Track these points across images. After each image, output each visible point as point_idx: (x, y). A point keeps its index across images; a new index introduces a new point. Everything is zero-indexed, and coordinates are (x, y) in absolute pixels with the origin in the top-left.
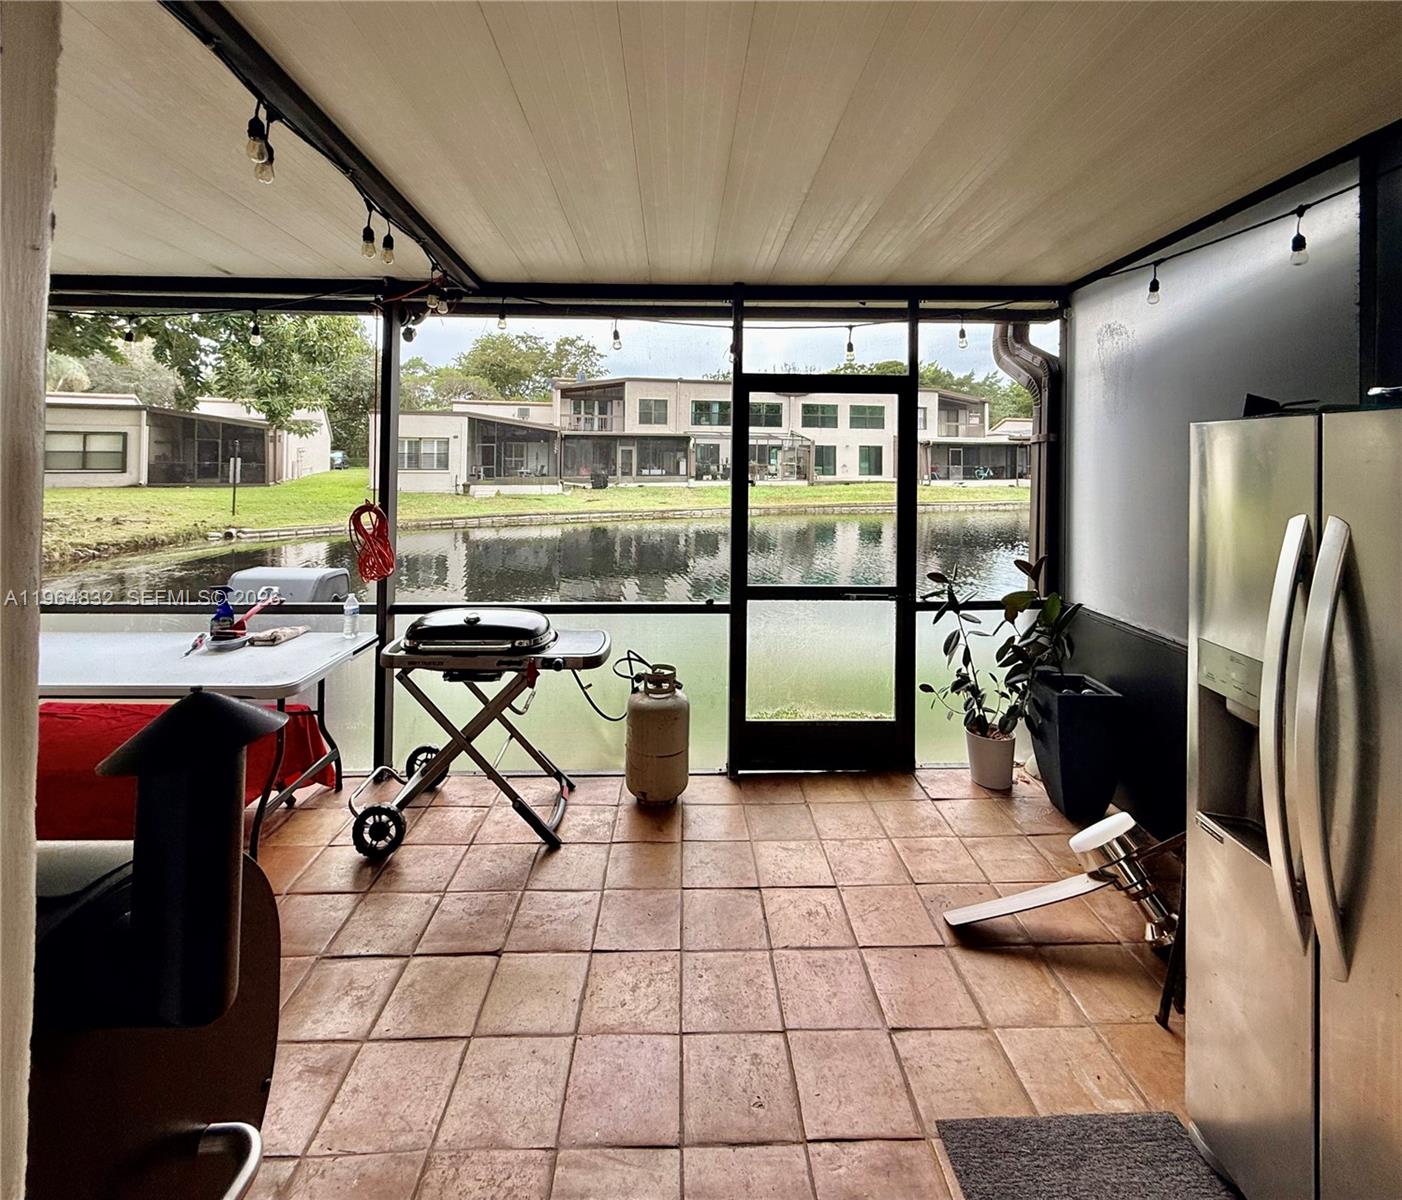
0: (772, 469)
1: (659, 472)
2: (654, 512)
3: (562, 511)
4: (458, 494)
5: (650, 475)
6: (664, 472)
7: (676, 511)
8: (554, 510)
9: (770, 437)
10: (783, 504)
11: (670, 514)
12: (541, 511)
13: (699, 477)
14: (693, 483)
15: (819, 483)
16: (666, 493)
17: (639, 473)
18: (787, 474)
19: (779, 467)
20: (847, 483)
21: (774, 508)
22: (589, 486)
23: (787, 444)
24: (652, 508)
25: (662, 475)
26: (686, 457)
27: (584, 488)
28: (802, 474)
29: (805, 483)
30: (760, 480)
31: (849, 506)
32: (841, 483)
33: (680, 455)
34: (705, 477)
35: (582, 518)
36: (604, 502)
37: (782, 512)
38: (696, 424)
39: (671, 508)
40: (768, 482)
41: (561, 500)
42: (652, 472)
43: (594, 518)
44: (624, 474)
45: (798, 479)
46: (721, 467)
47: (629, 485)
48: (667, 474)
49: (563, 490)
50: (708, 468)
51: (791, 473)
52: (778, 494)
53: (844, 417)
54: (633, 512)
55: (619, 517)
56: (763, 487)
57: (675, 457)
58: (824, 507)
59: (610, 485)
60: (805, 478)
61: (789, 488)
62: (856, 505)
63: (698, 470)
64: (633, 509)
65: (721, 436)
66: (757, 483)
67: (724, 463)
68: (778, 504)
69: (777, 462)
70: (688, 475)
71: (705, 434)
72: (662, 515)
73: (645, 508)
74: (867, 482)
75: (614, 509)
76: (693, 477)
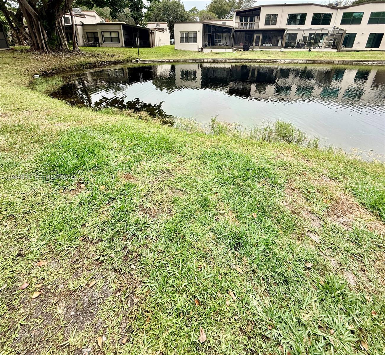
0: (320, 44)
1: (270, 45)
2: (265, 60)
3: (231, 58)
4: (199, 51)
5: (266, 46)
7: (274, 60)
8: (228, 58)
9: (323, 29)
10: (323, 59)
11: (271, 61)
12: (224, 58)
13: (286, 47)
14: (283, 49)
15: (343, 51)
16: (271, 53)
17: (262, 45)
18: (327, 46)
19: (324, 44)
20: (358, 51)
21: (318, 61)
22: (242, 50)
23: (331, 32)
24: (264, 58)
25: (271, 46)
26: (282, 39)
27: (241, 50)
28: (335, 46)
29: (336, 50)
30: (314, 49)
31: (357, 61)
32: (355, 51)
33: (279, 38)
34: (288, 47)
35: (237, 61)
36: (247, 56)
37: (321, 62)
38: (288, 25)
39: (272, 59)
40: (317, 50)
41: (232, 54)
42: (267, 45)
43: (242, 61)
44: (256, 45)
45: (332, 49)
46: (296, 43)
47: (257, 50)
48: (273, 46)
49: (233, 51)
50: (291, 43)
51: (329, 46)
52: (321, 55)
53: (366, 18)
54: (257, 60)
55: (251, 61)
56: (314, 52)
57: (277, 39)
58: (344, 61)
59: (250, 50)
60: (336, 48)
61: (327, 53)
62: (362, 61)
63: (286, 44)
64: (257, 58)
65: (299, 29)
66: (312, 50)
67: (298, 41)
68: (320, 59)
69: (323, 42)
70: (281, 46)
71: (293, 28)
72: (268, 62)
73: (262, 58)
74: (369, 51)
75: (250, 58)
76: (283, 47)
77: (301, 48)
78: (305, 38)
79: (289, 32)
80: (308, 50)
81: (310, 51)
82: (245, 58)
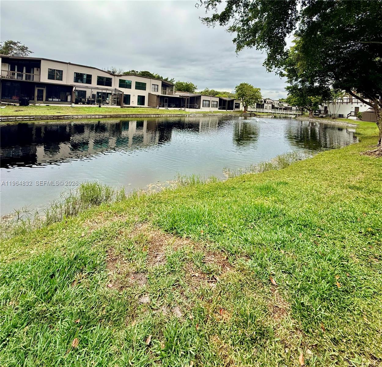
0: (107, 101)
1: (57, 100)
5: (52, 101)
6: (60, 100)
9: (107, 89)
10: (112, 114)
13: (76, 103)
14: (73, 105)
15: (125, 107)
17: (47, 100)
18: (113, 103)
19: (110, 101)
20: (134, 107)
21: (108, 115)
22: (18, 104)
23: (113, 92)
25: (59, 101)
26: (71, 94)
27: (15, 105)
28: (119, 104)
29: (120, 107)
30: (103, 105)
31: (135, 115)
32: (132, 107)
33: (68, 93)
34: (79, 103)
36: (26, 112)
37: (111, 117)
38: (76, 82)
40: (106, 106)
42: (54, 100)
44: (38, 100)
45: (117, 105)
46: (86, 99)
47: (41, 105)
48: (62, 101)
50: (81, 99)
51: (115, 103)
52: (110, 110)
53: (133, 85)
56: (104, 107)
57: (66, 94)
58: (127, 115)
59: (30, 104)
61: (114, 108)
62: (137, 114)
63: (76, 100)
64: (42, 115)
65: (87, 87)
66: (102, 106)
67: (88, 98)
68: (110, 114)
69: (109, 99)
70: (71, 102)
71: (80, 86)
72: (58, 118)
73: (49, 115)
74: (140, 107)
75: (31, 115)
76: (74, 103)
77: (92, 104)
78: (94, 96)
79: (77, 89)
80: (98, 106)
81: (100, 107)
82: (22, 115)
